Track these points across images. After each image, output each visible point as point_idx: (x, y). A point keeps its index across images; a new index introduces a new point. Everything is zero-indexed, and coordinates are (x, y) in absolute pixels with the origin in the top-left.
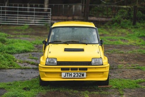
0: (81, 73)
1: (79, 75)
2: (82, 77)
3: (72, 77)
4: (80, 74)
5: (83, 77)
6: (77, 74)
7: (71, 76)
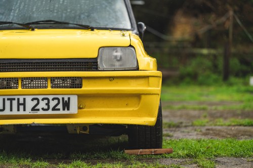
0: (60, 97)
1: (53, 104)
2: (61, 112)
3: (28, 111)
4: (56, 102)
5: (66, 112)
6: (46, 101)
7: (24, 110)
